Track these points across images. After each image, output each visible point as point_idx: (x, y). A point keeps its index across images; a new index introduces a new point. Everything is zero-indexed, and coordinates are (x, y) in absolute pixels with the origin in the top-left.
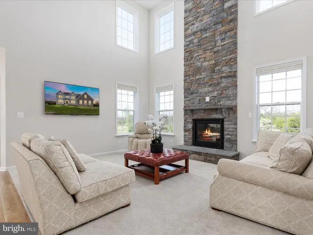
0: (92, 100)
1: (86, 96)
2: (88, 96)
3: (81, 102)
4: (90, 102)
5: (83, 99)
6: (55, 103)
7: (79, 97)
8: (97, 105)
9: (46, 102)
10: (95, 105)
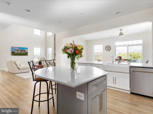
0: (25, 51)
1: (23, 50)
2: (24, 50)
3: (22, 52)
4: (25, 52)
5: (23, 51)
6: (14, 53)
7: (21, 51)
8: (27, 53)
9: (12, 52)
10: (26, 53)
